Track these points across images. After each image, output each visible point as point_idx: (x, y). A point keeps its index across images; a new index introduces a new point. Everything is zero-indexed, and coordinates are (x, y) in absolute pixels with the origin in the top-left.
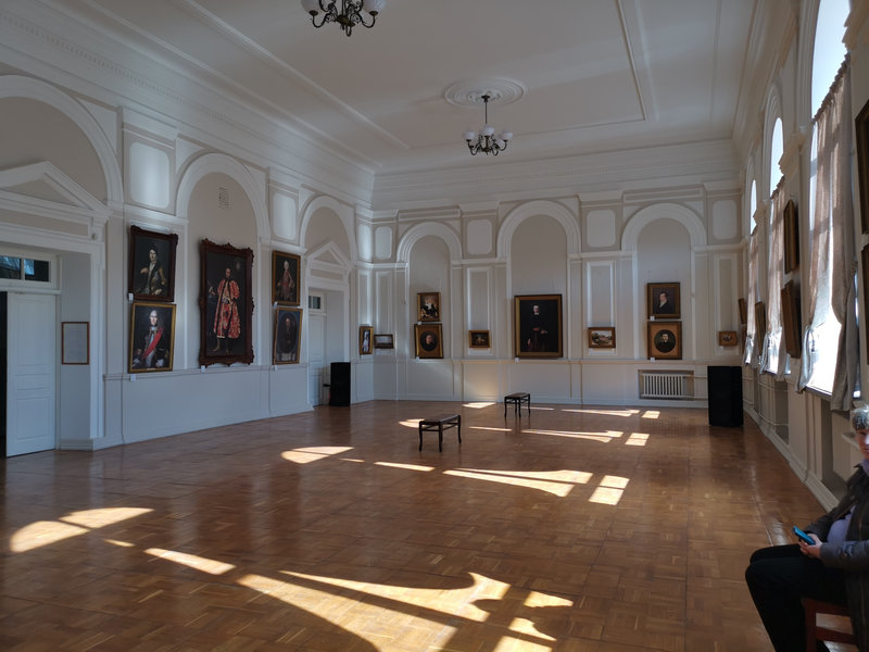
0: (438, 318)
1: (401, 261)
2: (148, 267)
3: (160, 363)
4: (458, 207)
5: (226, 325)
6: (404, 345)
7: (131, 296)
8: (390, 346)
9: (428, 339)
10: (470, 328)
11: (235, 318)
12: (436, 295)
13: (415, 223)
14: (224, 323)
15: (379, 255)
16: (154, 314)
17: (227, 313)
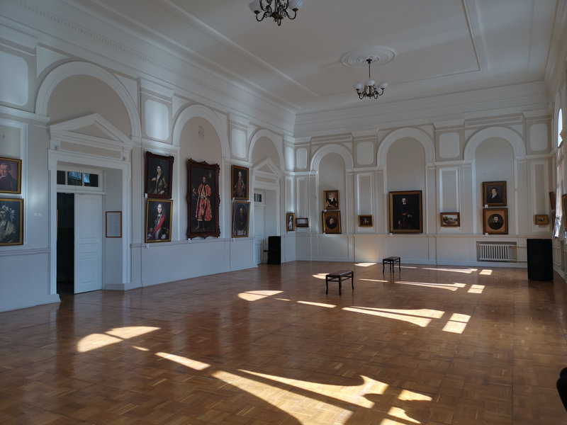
0: (337, 207)
1: (313, 170)
2: (156, 177)
3: (164, 236)
4: (351, 134)
5: (203, 212)
6: (315, 225)
7: (146, 195)
8: (306, 225)
9: (331, 221)
10: (359, 214)
11: (208, 209)
12: (336, 192)
13: (322, 145)
14: (202, 211)
15: (298, 167)
16: (160, 206)
17: (204, 205)
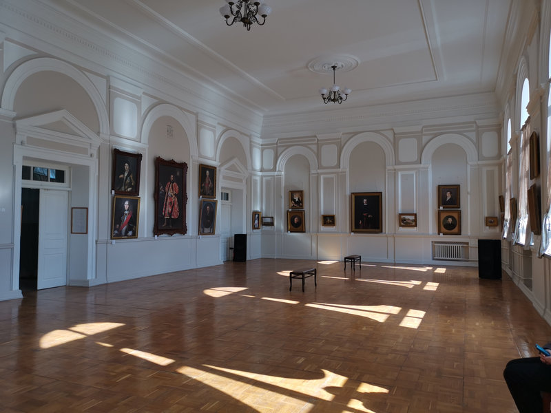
0: (302, 207)
1: (279, 171)
2: (124, 174)
3: (130, 233)
4: (316, 136)
6: (280, 224)
7: (113, 192)
8: (272, 224)
9: (296, 220)
10: (322, 213)
11: (176, 206)
12: (301, 192)
13: (288, 147)
14: (169, 209)
15: (265, 167)
16: (127, 203)
17: (171, 203)
